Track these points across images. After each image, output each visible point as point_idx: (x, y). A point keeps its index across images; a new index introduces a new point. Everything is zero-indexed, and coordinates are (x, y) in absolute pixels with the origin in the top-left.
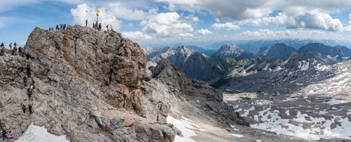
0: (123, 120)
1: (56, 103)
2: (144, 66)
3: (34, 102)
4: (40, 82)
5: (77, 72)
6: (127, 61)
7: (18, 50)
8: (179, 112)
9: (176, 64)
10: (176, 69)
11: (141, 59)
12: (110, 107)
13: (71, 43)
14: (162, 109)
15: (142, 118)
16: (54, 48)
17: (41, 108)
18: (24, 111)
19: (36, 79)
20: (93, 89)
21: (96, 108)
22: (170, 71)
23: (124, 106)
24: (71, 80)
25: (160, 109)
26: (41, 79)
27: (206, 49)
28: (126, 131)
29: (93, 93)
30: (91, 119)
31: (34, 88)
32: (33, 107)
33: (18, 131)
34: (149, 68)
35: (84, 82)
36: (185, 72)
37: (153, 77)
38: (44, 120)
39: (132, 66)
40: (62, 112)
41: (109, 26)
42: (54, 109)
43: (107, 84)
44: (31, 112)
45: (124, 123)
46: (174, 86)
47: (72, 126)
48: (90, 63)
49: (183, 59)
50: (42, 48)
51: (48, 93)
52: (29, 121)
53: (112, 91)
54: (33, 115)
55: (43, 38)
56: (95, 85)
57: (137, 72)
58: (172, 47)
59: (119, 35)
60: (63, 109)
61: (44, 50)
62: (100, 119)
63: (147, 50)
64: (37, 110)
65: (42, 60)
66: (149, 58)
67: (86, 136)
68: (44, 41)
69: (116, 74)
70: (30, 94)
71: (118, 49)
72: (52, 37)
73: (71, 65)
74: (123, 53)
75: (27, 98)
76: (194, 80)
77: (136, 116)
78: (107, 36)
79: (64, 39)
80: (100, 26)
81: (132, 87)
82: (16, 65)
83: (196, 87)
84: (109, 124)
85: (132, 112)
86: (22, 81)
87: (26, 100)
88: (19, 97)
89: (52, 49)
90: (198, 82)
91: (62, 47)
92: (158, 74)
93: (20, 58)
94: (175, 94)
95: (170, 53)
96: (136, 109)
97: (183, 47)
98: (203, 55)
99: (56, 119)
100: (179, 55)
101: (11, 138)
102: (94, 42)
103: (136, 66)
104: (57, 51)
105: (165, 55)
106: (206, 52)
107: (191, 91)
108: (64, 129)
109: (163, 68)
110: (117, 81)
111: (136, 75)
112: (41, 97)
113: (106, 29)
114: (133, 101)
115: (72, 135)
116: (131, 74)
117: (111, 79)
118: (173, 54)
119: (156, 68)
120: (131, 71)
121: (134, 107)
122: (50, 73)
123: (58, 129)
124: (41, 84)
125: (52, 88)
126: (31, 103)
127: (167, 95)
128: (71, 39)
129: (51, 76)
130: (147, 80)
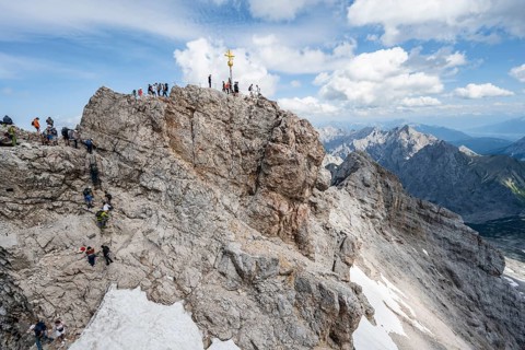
0: (276, 261)
1: (161, 232)
2: (317, 162)
3: (115, 237)
4: (124, 195)
5: (198, 173)
6: (287, 152)
7: (60, 135)
8: (376, 263)
9: (385, 164)
10: (382, 174)
11: (313, 150)
12: (257, 234)
13: (183, 120)
14: (344, 249)
15: (306, 260)
16: (149, 130)
17: (132, 248)
18: (92, 261)
19: (113, 191)
20: (227, 201)
21: (232, 237)
22: (368, 176)
23: (278, 233)
24: (188, 188)
25: (341, 247)
26: (126, 190)
27: (473, 134)
28: (280, 285)
29: (227, 208)
30: (226, 258)
31: (111, 209)
32: (112, 248)
33: (79, 313)
34: (327, 167)
35: (211, 190)
36: (402, 180)
37: (333, 184)
38: (139, 272)
39: (295, 162)
40: (173, 250)
41: (254, 88)
42: (158, 246)
43: (251, 193)
44: (108, 261)
45: (278, 268)
46: (373, 206)
47: (193, 276)
48: (220, 156)
49: (401, 153)
50: (123, 129)
51: (144, 214)
52: (104, 282)
53: (260, 204)
54: (115, 265)
55: (121, 111)
56: (232, 195)
57: (303, 173)
58: (380, 127)
59: (274, 105)
60: (174, 243)
61: (127, 133)
62: (240, 259)
63: (325, 135)
64: (123, 253)
65: (124, 153)
66: (328, 147)
67: (217, 297)
68: (124, 116)
69: (266, 175)
70: (102, 221)
71: (271, 131)
72: (140, 110)
73: (187, 160)
74: (280, 138)
75: (97, 230)
76: (425, 203)
77: (298, 255)
78: (251, 108)
79: (168, 112)
80: (236, 87)
81: (294, 199)
82: (61, 166)
83: (427, 218)
84: (254, 269)
85: (292, 245)
86: (79, 197)
87: (94, 236)
88: (75, 232)
89: (145, 131)
90: (435, 208)
91: (164, 128)
92: (342, 179)
93: (69, 150)
94: (374, 224)
95: (374, 140)
96: (299, 240)
97: (406, 129)
98: (463, 149)
99: (162, 266)
100: (393, 146)
101: (62, 337)
102: (227, 119)
103: (303, 161)
104: (157, 135)
105: (361, 145)
106: (470, 143)
107: (412, 224)
108: (179, 288)
109: (355, 169)
110: (269, 187)
111: (302, 177)
112: (129, 224)
113: (248, 94)
114: (294, 225)
115: (193, 298)
116: (292, 176)
117: (258, 184)
118: (381, 141)
119: (339, 168)
120: (294, 170)
121: (296, 236)
122: (144, 176)
123: (167, 288)
124: (126, 200)
125: (152, 205)
126: (106, 240)
127: (357, 223)
129: (147, 181)
130: (322, 187)
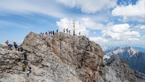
1: (47, 81)
2: (102, 57)
5: (62, 60)
6: (92, 54)
10: (122, 62)
11: (100, 54)
12: (81, 81)
13: (58, 43)
16: (46, 46)
19: (32, 66)
20: (71, 70)
22: (118, 63)
23: (88, 81)
24: (58, 65)
26: (36, 66)
29: (71, 73)
34: (105, 59)
35: (66, 66)
36: (129, 64)
37: (107, 65)
39: (94, 57)
43: (80, 68)
46: (120, 72)
48: (70, 55)
49: (129, 56)
50: (37, 45)
51: (42, 74)
53: (83, 71)
55: (37, 39)
56: (73, 68)
57: (97, 61)
58: (121, 47)
59: (88, 39)
61: (39, 47)
65: (37, 53)
66: (105, 53)
68: (38, 41)
69: (85, 62)
71: (87, 47)
72: (44, 39)
73: (58, 56)
74: (90, 50)
76: (137, 71)
78: (80, 40)
79: (53, 40)
81: (94, 70)
82: (14, 57)
83: (138, 77)
86: (19, 68)
88: (16, 81)
89: (45, 46)
90: (140, 73)
91: (51, 45)
92: (110, 63)
93: (17, 52)
94: (120, 78)
95: (120, 51)
97: (129, 48)
100: (126, 53)
102: (72, 43)
103: (97, 57)
104: (48, 48)
105: (116, 52)
107: (133, 79)
109: (114, 60)
110: (85, 65)
111: (97, 63)
112: (36, 78)
114: (94, 79)
116: (93, 62)
117: (82, 64)
118: (122, 52)
119: (109, 60)
120: (94, 60)
122: (43, 61)
124: (36, 69)
125: (45, 71)
127: (115, 78)
128: (57, 40)
129: (44, 63)
130: (103, 66)
